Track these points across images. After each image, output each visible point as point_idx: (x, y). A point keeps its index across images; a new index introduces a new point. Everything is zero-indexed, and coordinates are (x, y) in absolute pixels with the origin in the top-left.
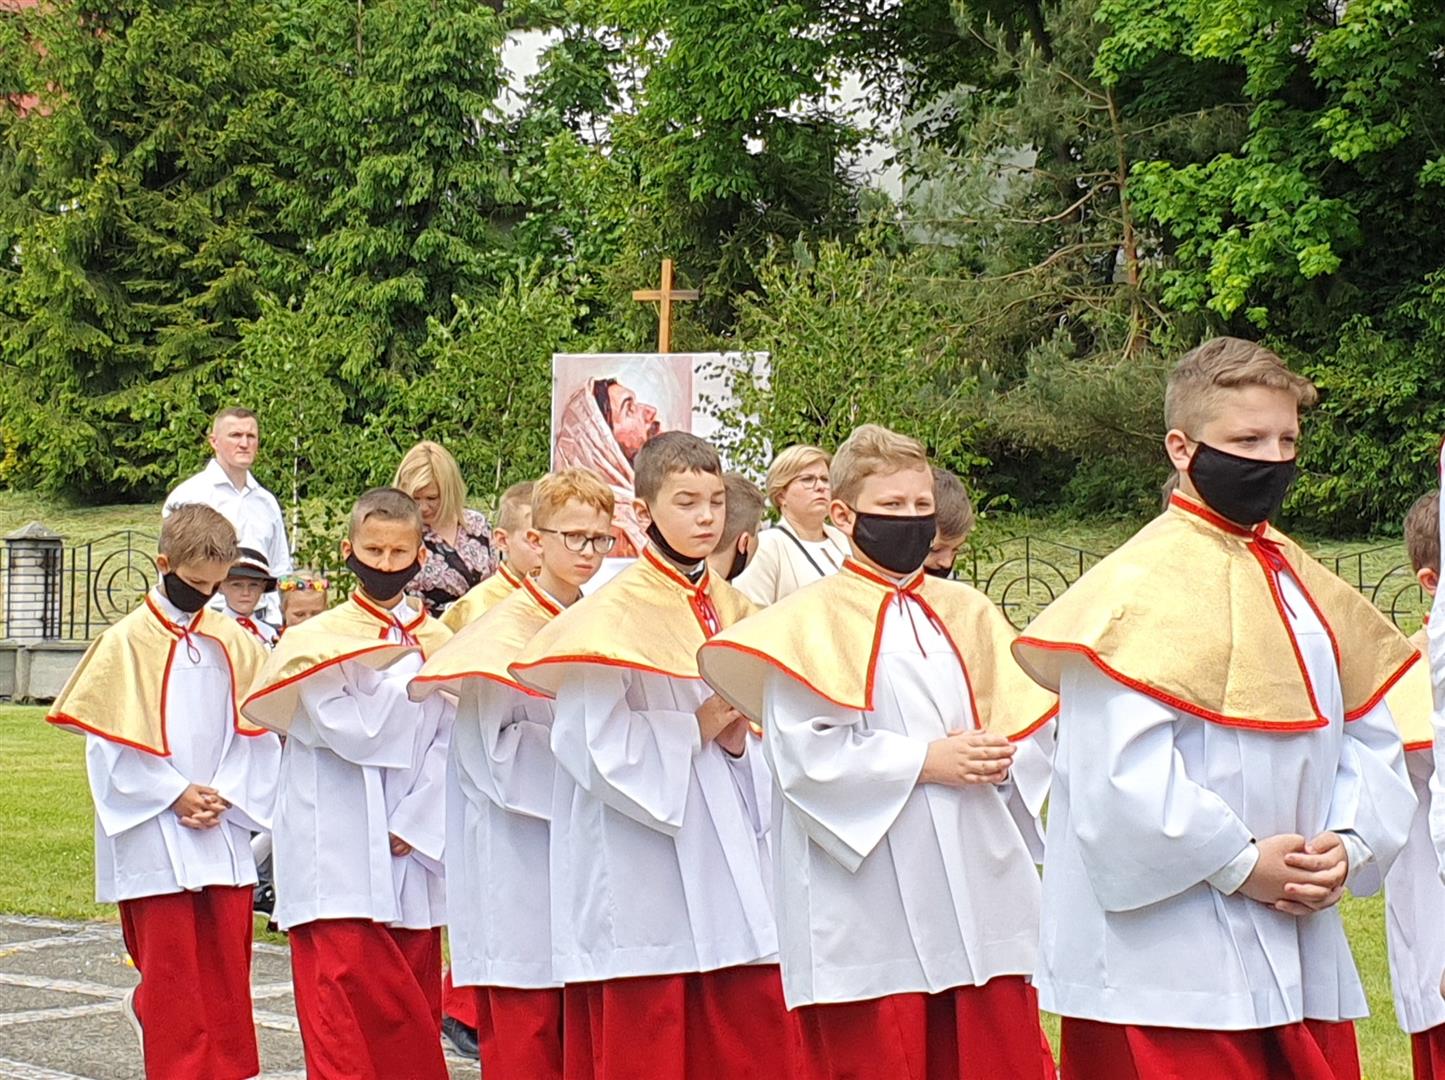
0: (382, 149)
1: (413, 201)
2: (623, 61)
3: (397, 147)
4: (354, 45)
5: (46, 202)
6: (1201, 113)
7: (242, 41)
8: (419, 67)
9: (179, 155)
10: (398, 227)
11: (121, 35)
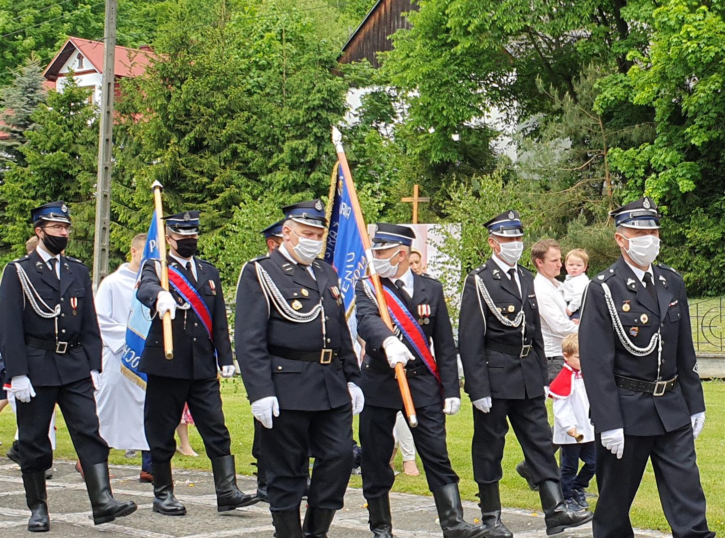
0: (295, 137)
1: (308, 160)
2: (398, 101)
3: (301, 137)
4: (282, 93)
5: (146, 159)
6: (637, 126)
7: (233, 91)
8: (310, 102)
9: (205, 139)
10: (302, 171)
11: (179, 88)
